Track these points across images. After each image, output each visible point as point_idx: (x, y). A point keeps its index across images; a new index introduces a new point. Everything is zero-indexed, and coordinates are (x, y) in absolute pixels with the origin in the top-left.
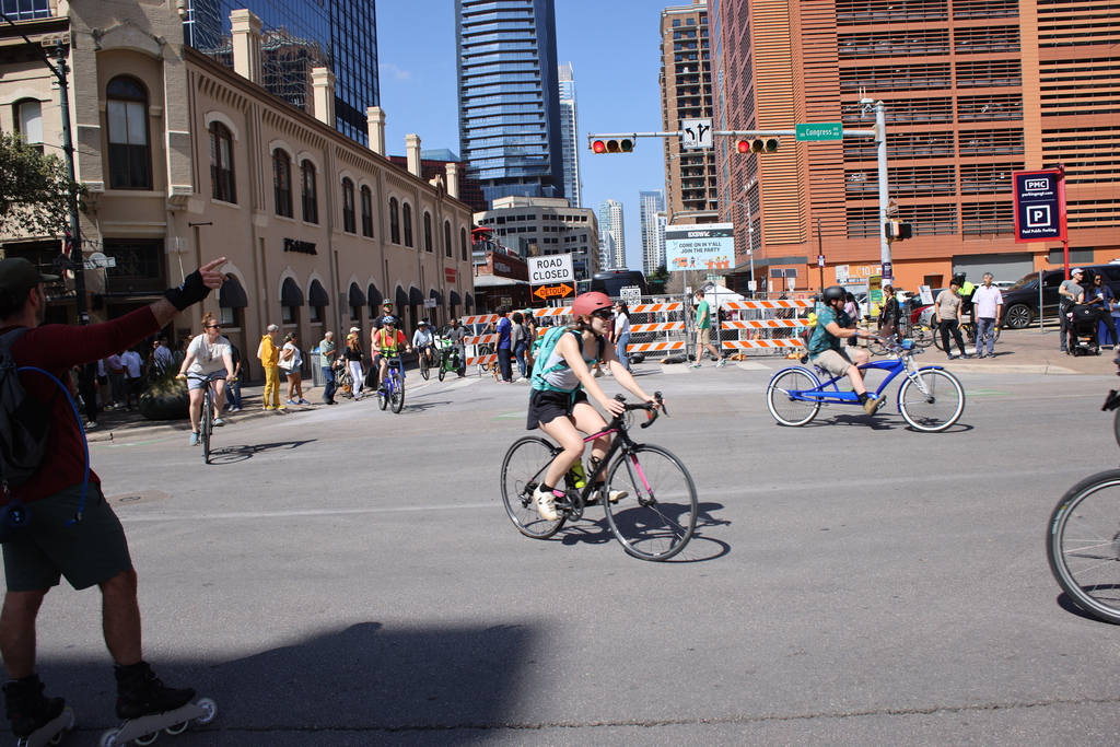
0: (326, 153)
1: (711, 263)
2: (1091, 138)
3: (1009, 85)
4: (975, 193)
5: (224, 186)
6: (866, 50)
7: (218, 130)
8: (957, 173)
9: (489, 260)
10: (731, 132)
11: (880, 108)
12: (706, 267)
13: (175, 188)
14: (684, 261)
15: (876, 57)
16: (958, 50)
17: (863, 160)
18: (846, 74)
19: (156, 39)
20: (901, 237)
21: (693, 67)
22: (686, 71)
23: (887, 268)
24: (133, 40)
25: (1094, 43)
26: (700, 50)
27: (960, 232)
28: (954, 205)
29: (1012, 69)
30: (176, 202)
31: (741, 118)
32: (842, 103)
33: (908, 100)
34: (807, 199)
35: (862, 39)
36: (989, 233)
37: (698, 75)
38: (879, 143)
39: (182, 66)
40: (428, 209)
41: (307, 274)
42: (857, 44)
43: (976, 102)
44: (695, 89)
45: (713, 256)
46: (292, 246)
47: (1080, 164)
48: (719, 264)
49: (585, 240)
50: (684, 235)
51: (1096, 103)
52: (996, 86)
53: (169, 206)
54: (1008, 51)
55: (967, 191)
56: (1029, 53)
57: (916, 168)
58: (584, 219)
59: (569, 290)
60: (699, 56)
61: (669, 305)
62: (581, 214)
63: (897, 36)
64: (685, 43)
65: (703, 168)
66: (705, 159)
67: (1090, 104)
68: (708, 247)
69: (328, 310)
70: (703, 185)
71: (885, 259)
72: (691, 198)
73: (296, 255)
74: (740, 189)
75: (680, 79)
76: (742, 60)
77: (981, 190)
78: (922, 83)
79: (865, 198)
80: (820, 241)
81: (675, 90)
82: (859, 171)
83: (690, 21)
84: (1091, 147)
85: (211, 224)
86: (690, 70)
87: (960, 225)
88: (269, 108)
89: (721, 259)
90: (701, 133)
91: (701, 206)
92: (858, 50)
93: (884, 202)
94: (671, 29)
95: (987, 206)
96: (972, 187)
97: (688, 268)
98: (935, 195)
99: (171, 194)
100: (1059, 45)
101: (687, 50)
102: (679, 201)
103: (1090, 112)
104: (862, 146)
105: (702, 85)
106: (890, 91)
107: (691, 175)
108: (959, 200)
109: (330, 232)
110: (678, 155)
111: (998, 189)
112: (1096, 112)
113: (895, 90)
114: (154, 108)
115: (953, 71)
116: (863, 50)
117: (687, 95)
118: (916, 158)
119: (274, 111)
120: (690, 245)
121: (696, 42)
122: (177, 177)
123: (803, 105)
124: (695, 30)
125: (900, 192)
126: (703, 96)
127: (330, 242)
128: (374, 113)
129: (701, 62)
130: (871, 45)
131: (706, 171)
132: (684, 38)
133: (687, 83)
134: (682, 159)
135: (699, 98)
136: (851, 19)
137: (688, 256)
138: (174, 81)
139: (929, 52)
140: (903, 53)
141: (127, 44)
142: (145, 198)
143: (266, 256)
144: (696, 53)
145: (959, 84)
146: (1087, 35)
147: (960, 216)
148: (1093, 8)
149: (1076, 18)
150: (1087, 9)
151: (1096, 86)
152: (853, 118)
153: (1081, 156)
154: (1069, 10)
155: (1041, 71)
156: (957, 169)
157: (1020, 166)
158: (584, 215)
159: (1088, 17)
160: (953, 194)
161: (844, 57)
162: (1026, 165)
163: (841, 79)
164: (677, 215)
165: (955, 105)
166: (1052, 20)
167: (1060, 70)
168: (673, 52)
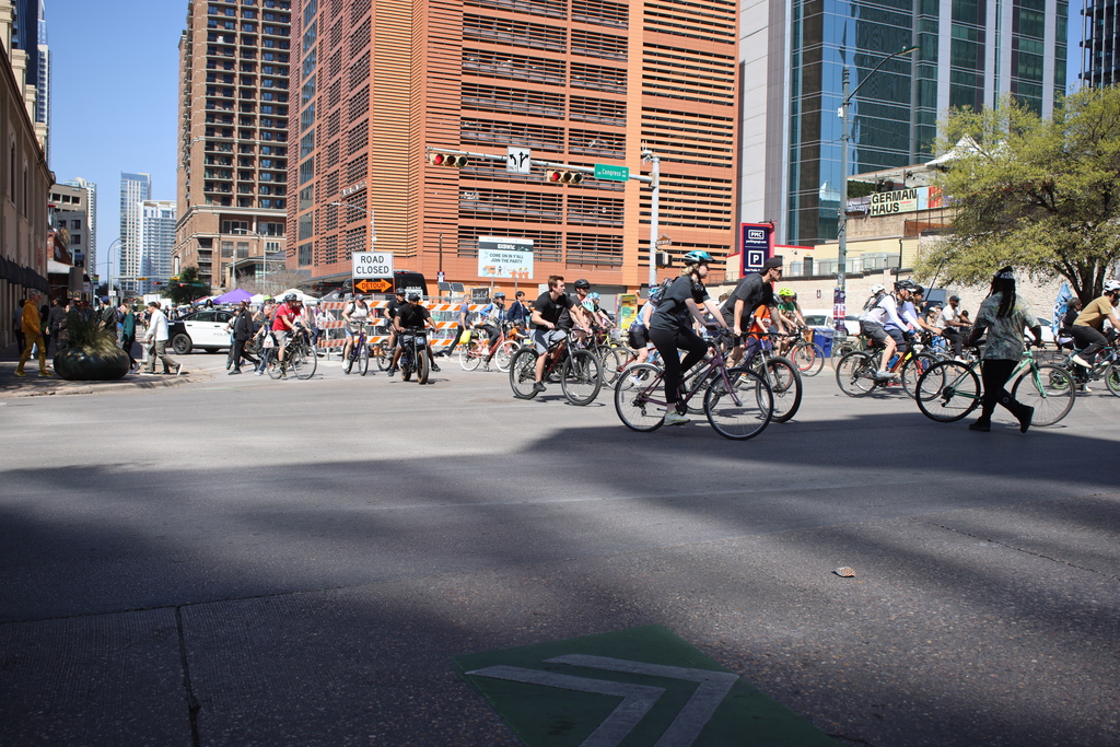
1: (514, 273)
2: (680, 185)
3: (614, 124)
4: (579, 224)
6: (488, 68)
8: (565, 203)
9: (50, 242)
12: (511, 276)
14: (493, 269)
15: (498, 77)
16: (573, 84)
17: (478, 179)
18: (468, 89)
21: (230, 37)
22: (220, 40)
25: (688, 99)
26: (239, 19)
27: (564, 260)
28: (560, 233)
29: (617, 110)
32: (462, 118)
34: (421, 212)
35: (486, 57)
36: (589, 263)
37: (234, 48)
42: (481, 61)
43: (586, 136)
44: (229, 64)
45: (516, 267)
47: (670, 208)
48: (520, 275)
51: (686, 154)
52: (604, 124)
54: (616, 92)
55: (572, 221)
56: (634, 98)
57: (528, 193)
58: (76, 200)
59: (388, 285)
60: (238, 26)
62: (72, 194)
63: (519, 61)
64: (221, 8)
65: (232, 157)
66: (235, 147)
67: (681, 153)
68: (513, 258)
70: (231, 176)
72: (215, 191)
74: (333, 192)
75: (212, 49)
76: (353, 55)
77: (585, 222)
78: (537, 109)
79: (477, 217)
81: (205, 61)
82: (473, 189)
84: (680, 193)
86: (225, 40)
87: (564, 253)
89: (523, 270)
90: (522, 161)
91: (226, 201)
92: (481, 67)
95: (589, 237)
96: (577, 218)
98: (543, 222)
100: (659, 95)
101: (223, 16)
102: (199, 193)
103: (681, 161)
104: (478, 165)
105: (238, 60)
107: (217, 164)
108: (565, 229)
110: (203, 138)
111: (601, 223)
112: (686, 162)
113: (513, 113)
115: (567, 103)
116: (486, 68)
117: (219, 69)
118: (528, 183)
120: (499, 255)
121: (235, 8)
125: (511, 215)
126: (238, 73)
128: (19, 57)
129: (239, 33)
130: (494, 64)
131: (235, 161)
133: (220, 55)
134: (208, 143)
135: (234, 75)
136: (477, 35)
137: (497, 265)
139: (547, 80)
140: (523, 77)
144: (235, 21)
145: (572, 117)
146: (682, 90)
147: (564, 245)
148: (688, 67)
149: (674, 73)
150: (683, 66)
151: (686, 138)
152: (472, 135)
153: (672, 200)
154: (668, 64)
155: (643, 117)
156: (565, 198)
157: (620, 203)
158: (76, 195)
159: (683, 74)
160: (560, 223)
161: (466, 72)
162: (625, 203)
163: (463, 93)
164: (197, 209)
165: (567, 136)
166: (654, 70)
167: (658, 119)
168: (206, 15)
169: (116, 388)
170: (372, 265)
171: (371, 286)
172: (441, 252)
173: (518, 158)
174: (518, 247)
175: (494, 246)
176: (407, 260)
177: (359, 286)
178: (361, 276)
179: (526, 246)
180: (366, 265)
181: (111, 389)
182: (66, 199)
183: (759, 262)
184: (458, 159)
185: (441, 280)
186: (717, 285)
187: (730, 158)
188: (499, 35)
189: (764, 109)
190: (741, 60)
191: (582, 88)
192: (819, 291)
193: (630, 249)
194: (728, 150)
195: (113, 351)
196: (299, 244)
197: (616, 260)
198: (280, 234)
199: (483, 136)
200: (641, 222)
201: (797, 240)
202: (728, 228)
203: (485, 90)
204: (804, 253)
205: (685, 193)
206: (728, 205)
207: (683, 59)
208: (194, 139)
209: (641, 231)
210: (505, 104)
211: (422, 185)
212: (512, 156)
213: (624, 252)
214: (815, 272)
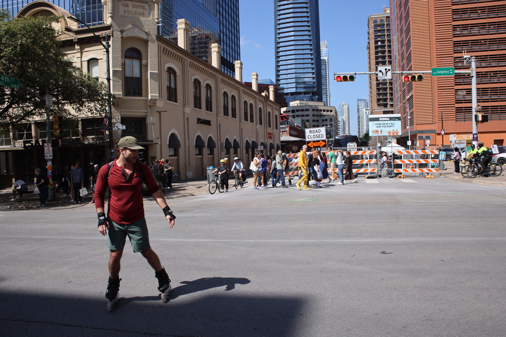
0: (216, 81)
1: (390, 133)
5: (172, 95)
6: (467, 32)
7: (171, 71)
9: (287, 129)
10: (400, 72)
11: (473, 60)
12: (388, 134)
13: (151, 96)
14: (377, 131)
15: (471, 36)
18: (456, 44)
19: (146, 32)
20: (483, 121)
21: (383, 42)
22: (379, 43)
23: (475, 136)
24: (137, 33)
26: (386, 34)
30: (151, 102)
31: (405, 65)
32: (454, 58)
33: (487, 56)
34: (436, 103)
35: (465, 27)
37: (385, 46)
38: (472, 77)
39: (156, 43)
40: (261, 106)
41: (206, 133)
42: (462, 30)
44: (384, 52)
45: (391, 129)
46: (201, 121)
48: (394, 133)
49: (331, 121)
50: (377, 119)
53: (149, 104)
57: (491, 88)
58: (331, 111)
59: (324, 144)
60: (386, 37)
61: (370, 151)
62: (330, 109)
63: (483, 25)
64: (379, 31)
65: (387, 88)
66: (388, 84)
68: (388, 125)
69: (215, 150)
70: (387, 96)
71: (475, 131)
72: (381, 102)
73: (202, 125)
74: (404, 98)
75: (376, 47)
76: (406, 38)
78: (495, 47)
79: (465, 103)
80: (442, 122)
81: (374, 53)
82: (462, 90)
83: (382, 21)
85: (166, 111)
86: (381, 43)
88: (192, 61)
89: (395, 131)
90: (386, 73)
91: (385, 106)
92: (463, 32)
93: (474, 104)
94: (373, 25)
97: (379, 135)
99: (149, 98)
101: (380, 34)
102: (375, 103)
104: (464, 78)
105: (387, 50)
106: (478, 51)
107: (381, 92)
109: (217, 115)
110: (375, 82)
113: (482, 51)
114: (144, 62)
116: (465, 32)
117: (380, 54)
118: (490, 83)
119: (194, 62)
120: (380, 124)
121: (384, 30)
122: (152, 91)
123: (435, 59)
124: (384, 25)
127: (217, 120)
128: (238, 63)
129: (386, 39)
130: (469, 30)
131: (388, 90)
132: (379, 28)
133: (380, 49)
134: (377, 84)
135: (386, 56)
136: (460, 18)
137: (379, 129)
138: (153, 50)
139: (499, 32)
140: (485, 33)
141: (134, 35)
142: (139, 100)
143: (189, 126)
144: (385, 35)
152: (460, 64)
158: (331, 109)
161: (455, 36)
163: (454, 46)
164: (374, 110)
168: (373, 35)
170: (315, 134)
172: (442, 120)
173: (384, 72)
174: (391, 119)
176: (433, 125)
178: (310, 140)
179: (396, 118)
180: (312, 135)
185: (443, 133)
188: (471, 16)
203: (466, 43)
208: (372, 83)
210: (476, 48)
211: (436, 90)
212: (380, 71)
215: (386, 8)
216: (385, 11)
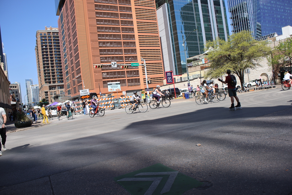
1: (116, 90)
2: (151, 65)
3: (134, 54)
4: (129, 77)
8: (126, 73)
9: (11, 97)
14: (112, 89)
16: (124, 46)
17: (106, 70)
18: (101, 51)
21: (46, 46)
22: (44, 47)
25: (150, 46)
26: (48, 42)
27: (127, 85)
28: (125, 80)
29: (134, 51)
32: (100, 57)
33: (114, 57)
34: (94, 79)
35: (104, 43)
36: (133, 85)
37: (47, 48)
43: (128, 57)
44: (47, 52)
45: (117, 88)
47: (149, 71)
48: (118, 90)
51: (151, 58)
52: (132, 54)
54: (134, 47)
56: (138, 48)
57: (117, 72)
60: (48, 43)
63: (111, 43)
64: (43, 40)
66: (50, 70)
67: (150, 58)
68: (116, 86)
70: (50, 77)
72: (47, 81)
74: (74, 77)
75: (43, 49)
76: (74, 46)
77: (131, 76)
78: (117, 53)
81: (41, 52)
82: (105, 72)
83: (45, 34)
84: (151, 67)
87: (127, 84)
91: (50, 83)
94: (40, 36)
95: (132, 80)
98: (121, 78)
100: (143, 46)
101: (44, 42)
102: (43, 82)
103: (150, 60)
105: (49, 51)
107: (47, 75)
108: (126, 78)
110: (43, 69)
111: (134, 76)
112: (151, 60)
113: (111, 55)
115: (123, 51)
116: (104, 45)
117: (45, 53)
118: (117, 69)
120: (112, 86)
121: (47, 40)
124: (46, 37)
125: (114, 77)
126: (49, 54)
129: (48, 45)
130: (106, 44)
131: (51, 73)
132: (43, 38)
133: (44, 50)
139: (118, 46)
140: (113, 46)
144: (47, 42)
145: (125, 54)
146: (148, 45)
147: (127, 82)
148: (149, 39)
149: (146, 41)
150: (147, 39)
151: (150, 55)
152: (103, 60)
153: (149, 69)
154: (144, 39)
155: (140, 52)
156: (126, 72)
157: (138, 71)
158: (16, 86)
159: (148, 41)
160: (125, 77)
161: (100, 47)
162: (139, 71)
164: (43, 85)
165: (124, 58)
166: (141, 41)
167: (144, 51)
168: (40, 42)
169: (30, 128)
170: (84, 92)
171: (85, 97)
172: (99, 87)
173: (114, 64)
174: (116, 84)
175: (111, 84)
176: (92, 90)
177: (82, 97)
178: (82, 95)
179: (118, 83)
180: (83, 93)
181: (29, 129)
182: (13, 87)
183: (170, 80)
184: (100, 66)
185: (100, 94)
186: (162, 86)
187: (161, 58)
188: (106, 38)
189: (166, 46)
190: (160, 37)
191: (126, 47)
192: (184, 84)
193: (142, 81)
194: (160, 56)
195: (28, 120)
196: (67, 90)
197: (139, 84)
198: (63, 88)
199: (105, 60)
200: (143, 75)
201: (178, 74)
202: (163, 73)
203: (105, 50)
204: (180, 76)
205: (152, 67)
206: (162, 68)
207: (147, 38)
208: (41, 70)
209: (143, 77)
210: (109, 53)
211: (93, 73)
212: (112, 64)
213: (140, 82)
214: (183, 80)
215: (47, 27)
216: (47, 29)
